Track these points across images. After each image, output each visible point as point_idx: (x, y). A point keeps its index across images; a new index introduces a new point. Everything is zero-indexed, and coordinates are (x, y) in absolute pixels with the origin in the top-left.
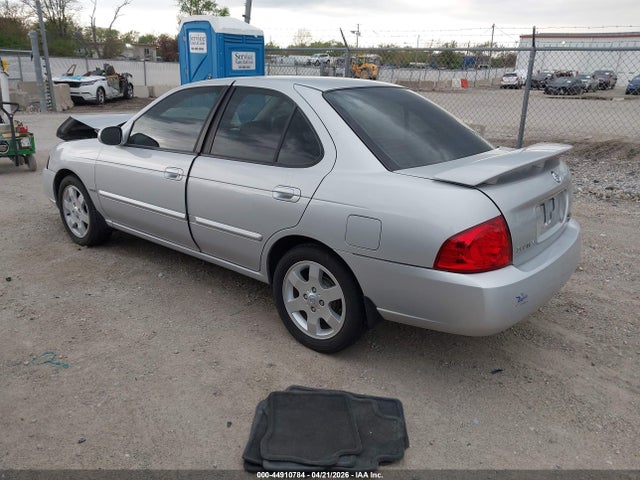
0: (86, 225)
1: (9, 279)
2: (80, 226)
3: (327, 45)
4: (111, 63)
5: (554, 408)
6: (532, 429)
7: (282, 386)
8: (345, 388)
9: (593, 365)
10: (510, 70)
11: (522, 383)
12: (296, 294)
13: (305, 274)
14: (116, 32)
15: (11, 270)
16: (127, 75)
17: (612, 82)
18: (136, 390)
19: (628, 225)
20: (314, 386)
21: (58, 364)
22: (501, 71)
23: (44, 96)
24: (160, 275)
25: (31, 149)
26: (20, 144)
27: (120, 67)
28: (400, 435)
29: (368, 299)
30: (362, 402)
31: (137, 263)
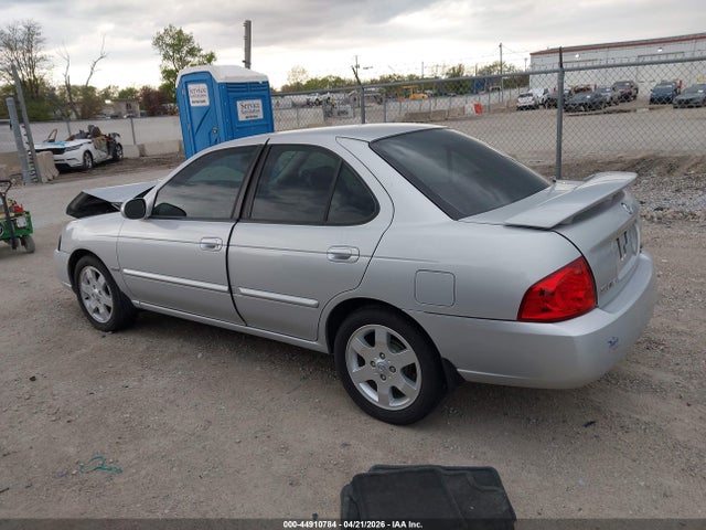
0: (108, 309)
1: (33, 379)
2: (102, 310)
3: (325, 81)
4: (96, 124)
5: (659, 458)
6: (642, 484)
7: (365, 467)
8: (432, 461)
9: (689, 405)
10: (523, 91)
11: (620, 434)
12: (361, 362)
13: (370, 339)
14: (93, 89)
15: (32, 368)
16: (114, 134)
17: (634, 92)
18: (203, 489)
19: (688, 247)
20: (398, 463)
21: (111, 469)
22: (515, 92)
23: (28, 168)
24: (200, 355)
25: (29, 229)
26: (15, 224)
27: (106, 127)
28: (505, 508)
29: (446, 360)
30: (455, 475)
31: (172, 345)
